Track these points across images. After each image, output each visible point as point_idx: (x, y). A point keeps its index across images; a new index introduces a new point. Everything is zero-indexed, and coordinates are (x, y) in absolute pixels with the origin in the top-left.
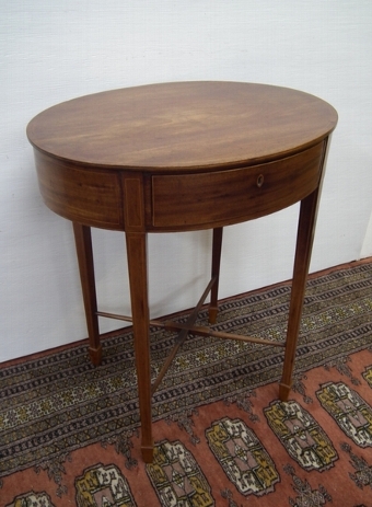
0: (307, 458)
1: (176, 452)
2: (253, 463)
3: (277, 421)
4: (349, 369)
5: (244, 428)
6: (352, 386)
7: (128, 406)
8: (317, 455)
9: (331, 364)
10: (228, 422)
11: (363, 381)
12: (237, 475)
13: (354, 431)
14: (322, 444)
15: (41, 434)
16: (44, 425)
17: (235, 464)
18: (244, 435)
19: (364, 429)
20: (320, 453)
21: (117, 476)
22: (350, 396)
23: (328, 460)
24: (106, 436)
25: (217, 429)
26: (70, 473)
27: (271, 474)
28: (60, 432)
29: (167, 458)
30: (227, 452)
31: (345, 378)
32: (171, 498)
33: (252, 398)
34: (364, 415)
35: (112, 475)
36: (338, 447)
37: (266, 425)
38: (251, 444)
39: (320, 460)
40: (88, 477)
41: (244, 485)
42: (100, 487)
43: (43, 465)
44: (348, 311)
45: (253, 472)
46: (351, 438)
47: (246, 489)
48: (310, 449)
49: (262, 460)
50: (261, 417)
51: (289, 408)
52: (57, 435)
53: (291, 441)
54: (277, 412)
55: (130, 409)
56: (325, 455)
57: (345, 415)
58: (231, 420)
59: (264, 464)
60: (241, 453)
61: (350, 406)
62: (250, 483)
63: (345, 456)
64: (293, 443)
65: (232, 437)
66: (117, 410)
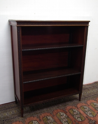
0: (79, 119)
1: (50, 118)
3: (72, 113)
4: (87, 103)
6: (88, 106)
8: (81, 119)
9: (83, 102)
10: (61, 113)
12: (63, 122)
14: (82, 116)
17: (63, 120)
18: (65, 115)
19: (91, 114)
21: (37, 123)
22: (87, 108)
24: (34, 115)
25: (58, 114)
26: (27, 122)
27: (71, 122)
29: (48, 119)
30: (61, 118)
31: (86, 105)
33: (66, 109)
34: (91, 111)
35: (36, 123)
36: (85, 117)
37: (69, 113)
38: (66, 117)
39: (82, 119)
40: (31, 123)
43: (21, 121)
44: (87, 93)
45: (67, 121)
46: (88, 115)
48: (79, 117)
50: (68, 112)
51: (74, 110)
54: (72, 111)
57: (86, 111)
58: (62, 112)
59: (69, 120)
60: (64, 118)
63: (87, 119)
64: (75, 116)
65: (62, 116)
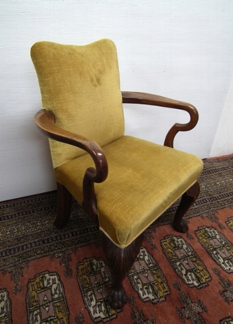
0: (190, 278)
1: (99, 266)
2: (151, 279)
3: (169, 250)
4: (216, 218)
5: (146, 253)
6: (219, 230)
7: (72, 233)
8: (196, 276)
9: (205, 215)
11: (226, 227)
12: (140, 286)
13: (222, 260)
14: (200, 268)
15: (12, 247)
16: (16, 241)
17: (139, 278)
18: (146, 258)
19: (228, 259)
20: (198, 275)
21: (57, 281)
22: (218, 237)
23: (204, 281)
24: (55, 252)
26: (26, 276)
27: (164, 288)
28: (25, 247)
29: (92, 269)
30: (134, 269)
31: (214, 224)
32: (92, 300)
33: (153, 234)
34: (228, 250)
35: (54, 280)
36: (211, 271)
37: (161, 253)
38: (151, 265)
39: (199, 280)
40: (38, 280)
41: (144, 294)
42: (44, 288)
43: (9, 270)
44: (215, 184)
45: (151, 285)
46: (220, 265)
47: (145, 296)
48: (191, 271)
49: (158, 277)
50: (158, 246)
51: (178, 242)
52: (23, 249)
53: (178, 263)
54: (169, 244)
55: (73, 235)
56: (202, 276)
57: (215, 249)
59: (160, 280)
60: (144, 271)
61: (218, 243)
62: (149, 293)
63: (216, 278)
64: (180, 265)
65: (139, 259)
66: (64, 235)
